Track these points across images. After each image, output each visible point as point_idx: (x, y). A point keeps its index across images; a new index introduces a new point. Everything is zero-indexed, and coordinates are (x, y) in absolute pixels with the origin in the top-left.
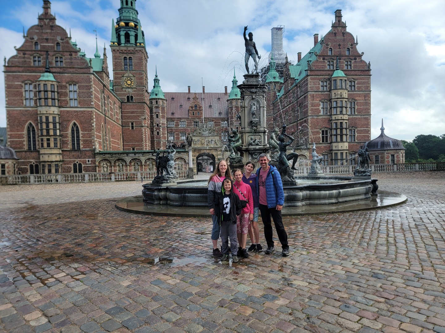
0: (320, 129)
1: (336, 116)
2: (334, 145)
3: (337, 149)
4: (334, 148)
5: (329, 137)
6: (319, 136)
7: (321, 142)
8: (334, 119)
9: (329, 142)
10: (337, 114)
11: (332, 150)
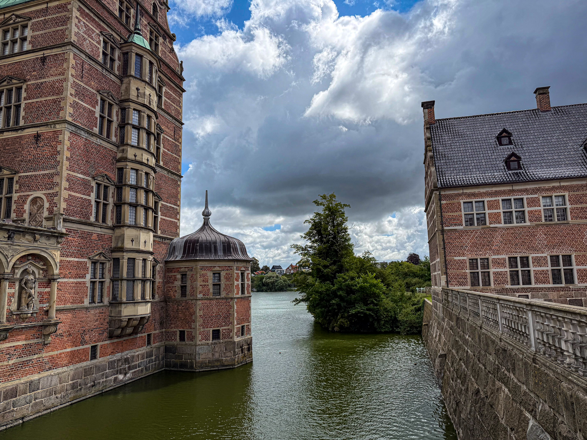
0: (94, 178)
1: (138, 152)
2: (129, 233)
3: (134, 247)
4: (128, 245)
5: (110, 208)
6: (88, 197)
7: (92, 219)
8: (133, 158)
9: (110, 223)
10: (141, 146)
11: (121, 249)
